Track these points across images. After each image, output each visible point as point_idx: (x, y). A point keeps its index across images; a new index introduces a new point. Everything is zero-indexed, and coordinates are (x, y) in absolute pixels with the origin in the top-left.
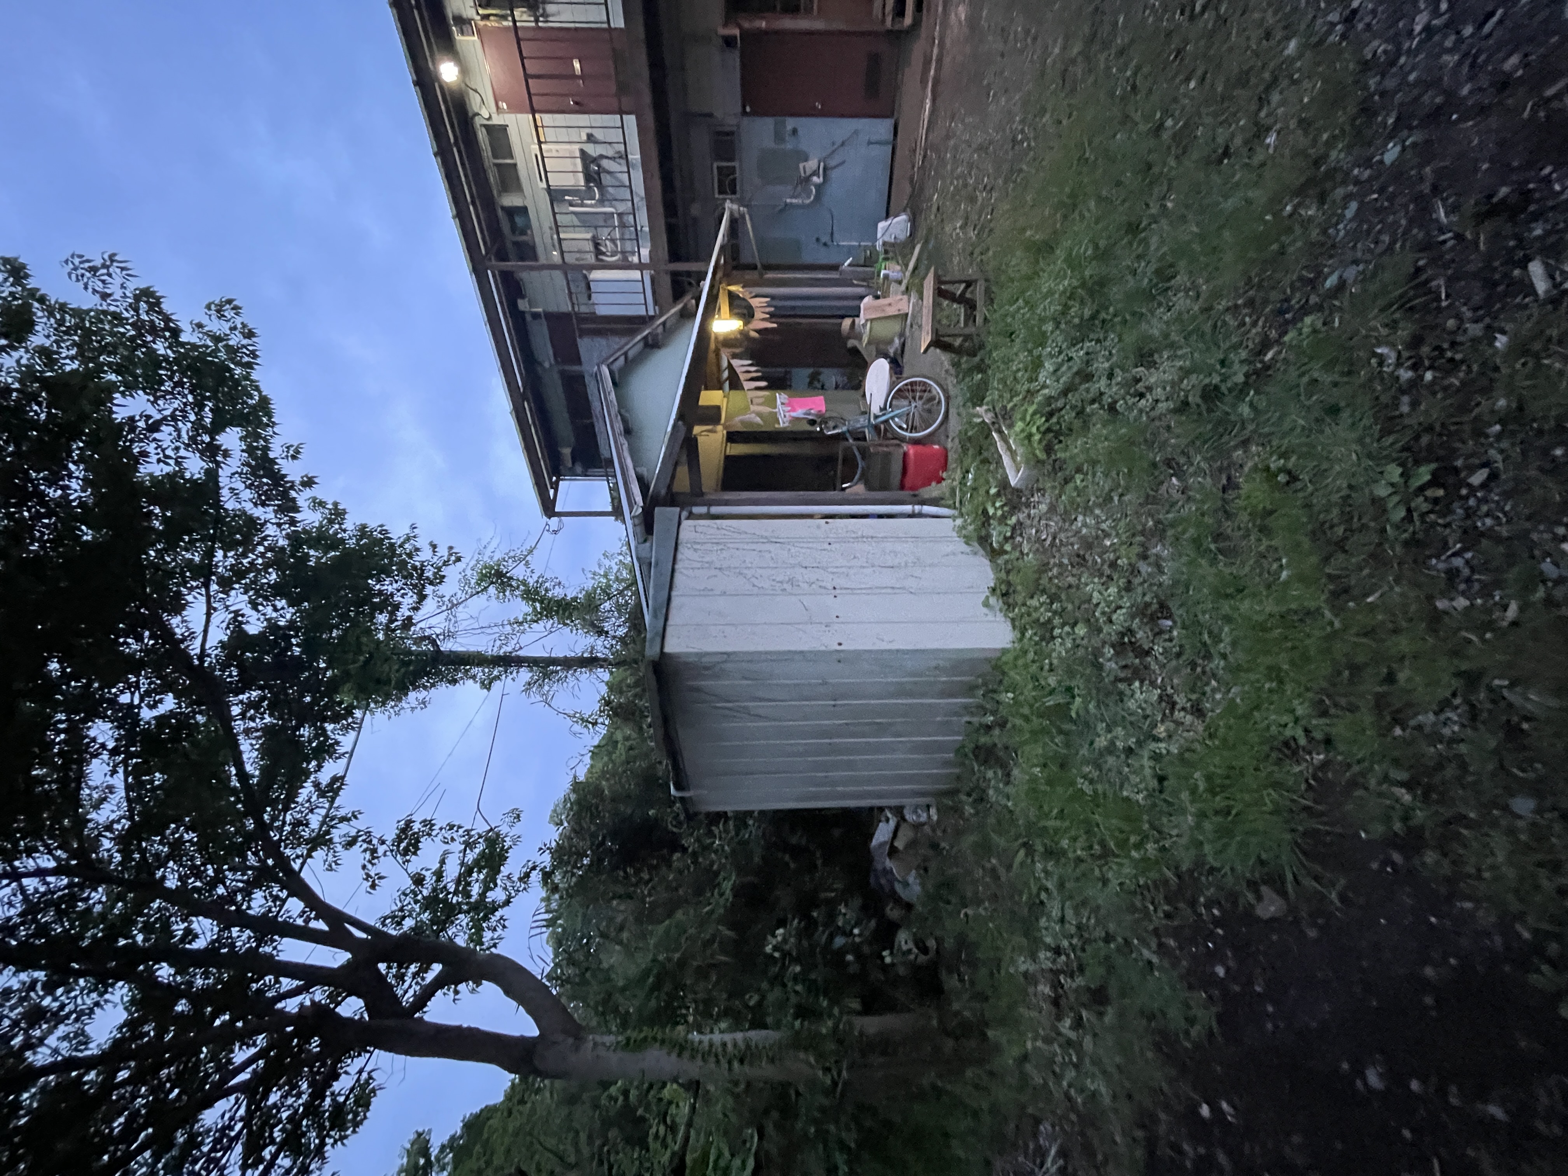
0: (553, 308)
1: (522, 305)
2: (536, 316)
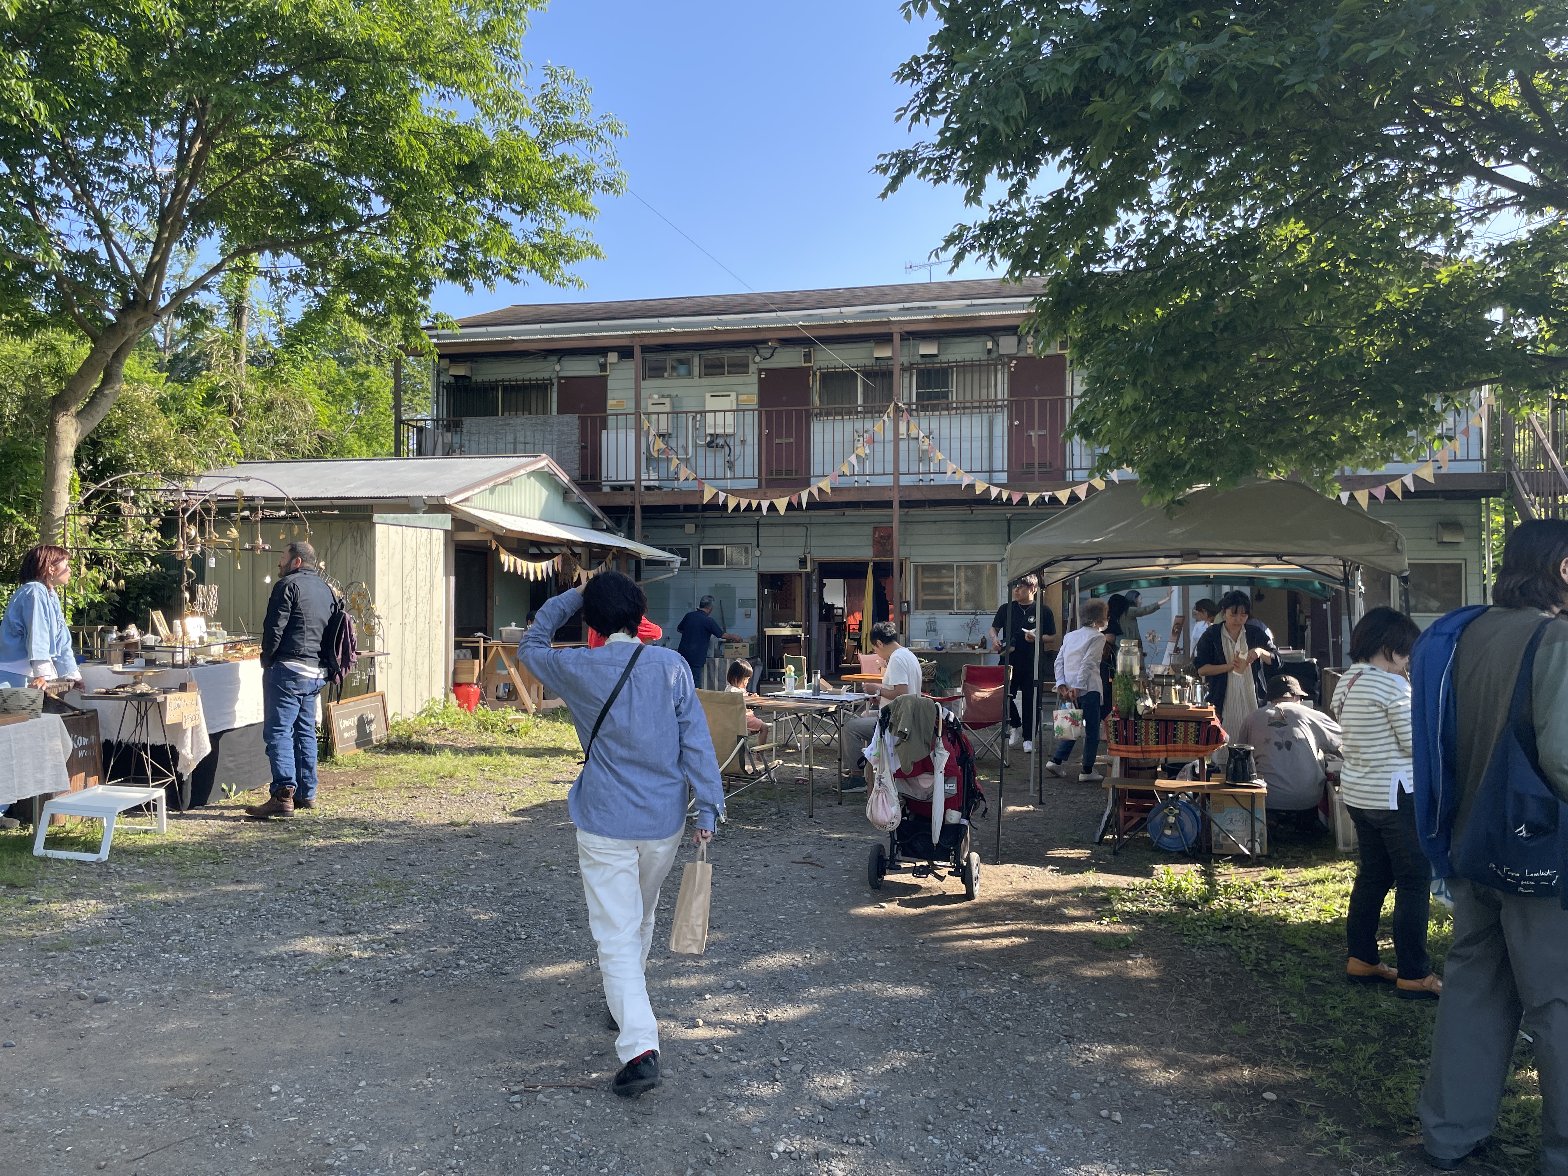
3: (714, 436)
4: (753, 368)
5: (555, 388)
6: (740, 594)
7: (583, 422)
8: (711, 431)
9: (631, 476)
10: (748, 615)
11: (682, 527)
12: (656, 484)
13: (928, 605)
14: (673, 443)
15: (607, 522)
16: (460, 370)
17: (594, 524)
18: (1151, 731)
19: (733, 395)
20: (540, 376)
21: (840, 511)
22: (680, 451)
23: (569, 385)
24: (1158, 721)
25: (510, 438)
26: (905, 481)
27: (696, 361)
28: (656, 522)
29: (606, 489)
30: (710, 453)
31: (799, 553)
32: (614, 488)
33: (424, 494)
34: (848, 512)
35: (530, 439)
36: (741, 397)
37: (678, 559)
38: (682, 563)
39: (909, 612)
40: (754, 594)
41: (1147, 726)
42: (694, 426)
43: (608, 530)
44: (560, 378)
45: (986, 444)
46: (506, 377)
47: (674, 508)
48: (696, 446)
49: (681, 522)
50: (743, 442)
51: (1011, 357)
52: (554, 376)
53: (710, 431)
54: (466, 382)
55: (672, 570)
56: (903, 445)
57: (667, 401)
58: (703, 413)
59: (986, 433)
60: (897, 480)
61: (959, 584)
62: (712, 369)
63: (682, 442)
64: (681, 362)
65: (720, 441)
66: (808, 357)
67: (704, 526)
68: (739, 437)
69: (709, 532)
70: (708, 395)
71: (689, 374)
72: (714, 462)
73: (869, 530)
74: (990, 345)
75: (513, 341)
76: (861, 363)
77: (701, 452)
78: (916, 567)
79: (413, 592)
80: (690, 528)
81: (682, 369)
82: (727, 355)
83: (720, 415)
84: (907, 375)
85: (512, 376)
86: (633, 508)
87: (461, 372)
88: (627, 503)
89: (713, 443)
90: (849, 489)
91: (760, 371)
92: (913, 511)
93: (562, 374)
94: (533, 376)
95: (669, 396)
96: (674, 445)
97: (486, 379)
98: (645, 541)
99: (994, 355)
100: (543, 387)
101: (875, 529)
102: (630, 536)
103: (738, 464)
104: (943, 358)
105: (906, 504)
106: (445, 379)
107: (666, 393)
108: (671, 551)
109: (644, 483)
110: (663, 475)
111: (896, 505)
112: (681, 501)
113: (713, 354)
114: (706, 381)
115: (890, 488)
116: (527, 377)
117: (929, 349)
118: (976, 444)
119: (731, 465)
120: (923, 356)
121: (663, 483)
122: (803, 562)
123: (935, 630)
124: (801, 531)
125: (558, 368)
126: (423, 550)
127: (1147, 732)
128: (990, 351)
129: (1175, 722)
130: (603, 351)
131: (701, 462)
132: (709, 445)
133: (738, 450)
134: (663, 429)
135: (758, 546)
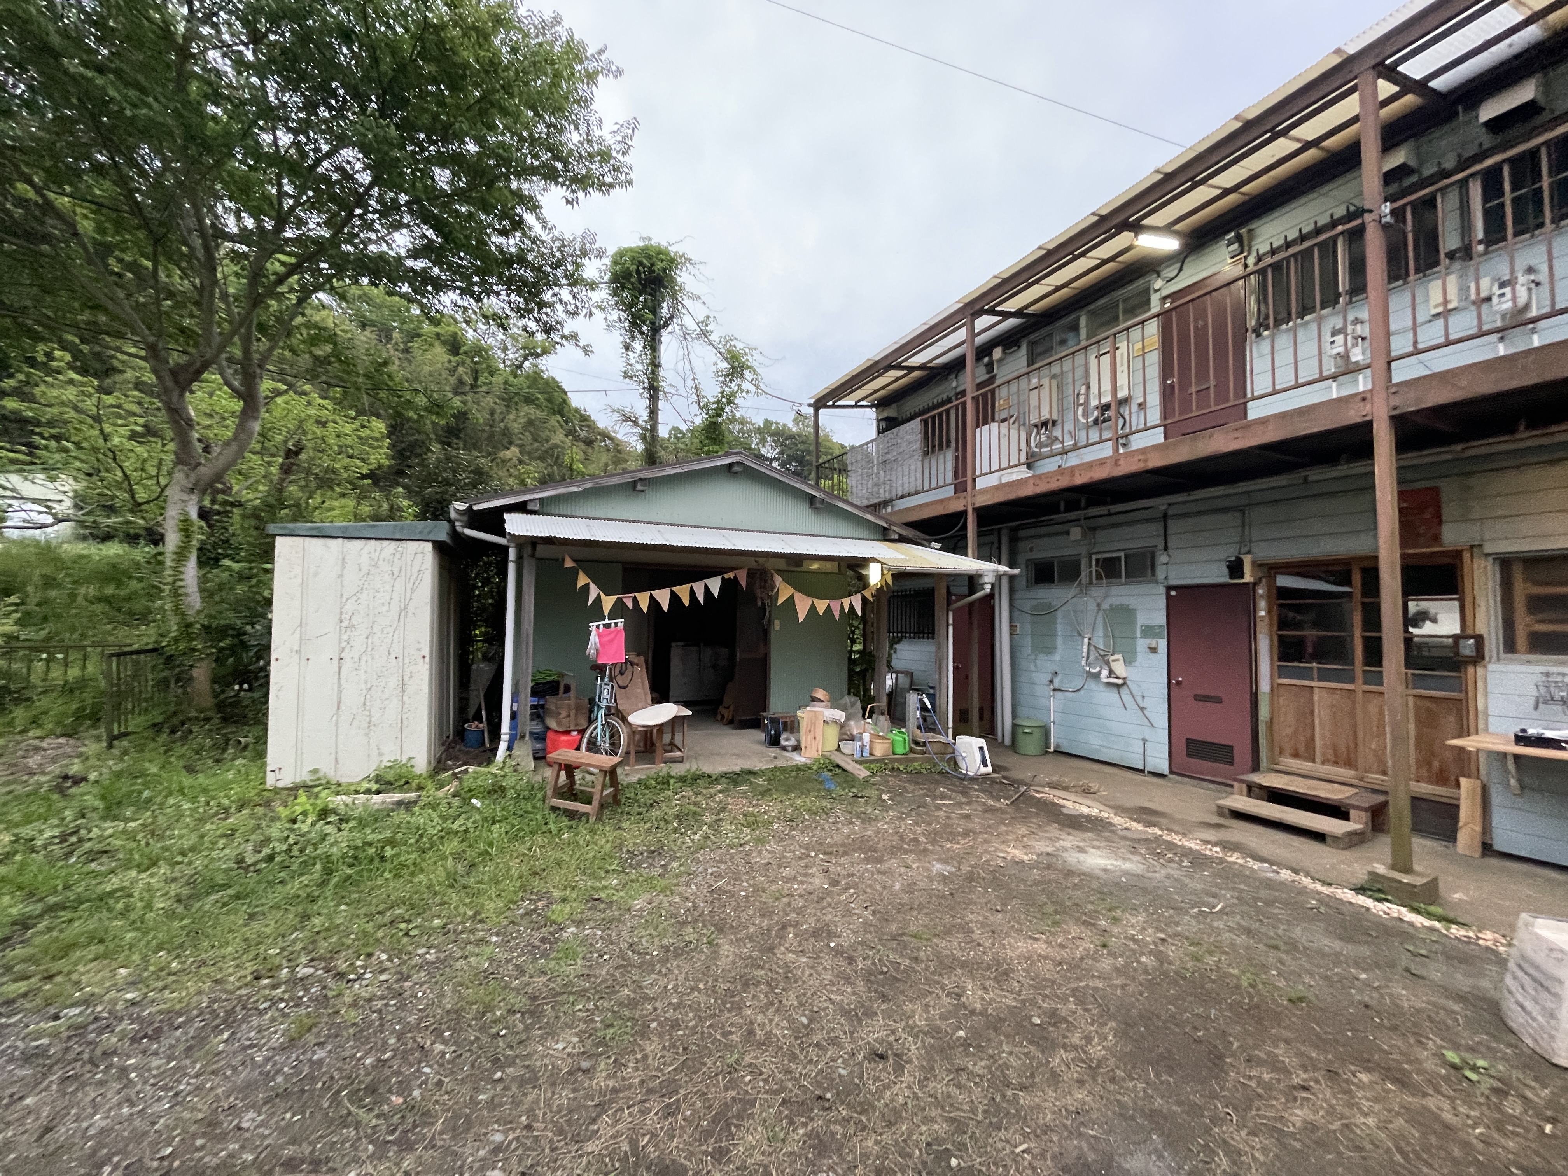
1: (997, 353)
2: (991, 366)
3: (1103, 408)
4: (1156, 299)
6: (1142, 619)
8: (1098, 401)
10: (1153, 650)
11: (1068, 533)
14: (1057, 432)
16: (886, 413)
19: (1124, 346)
20: (942, 397)
22: (1067, 438)
30: (1099, 432)
31: (1230, 553)
34: (1314, 475)
36: (1136, 346)
40: (1160, 619)
44: (957, 394)
48: (1081, 427)
50: (1142, 403)
52: (952, 393)
53: (1095, 401)
57: (1047, 381)
63: (1067, 427)
64: (1068, 328)
65: (1111, 413)
66: (1235, 245)
67: (1094, 529)
68: (1137, 400)
70: (1093, 357)
71: (1076, 338)
77: (1089, 433)
78: (1505, 563)
80: (1076, 533)
81: (1070, 342)
82: (1121, 297)
86: (964, 513)
89: (1102, 417)
91: (1164, 300)
93: (959, 389)
94: (937, 400)
95: (1053, 376)
97: (908, 415)
100: (950, 410)
107: (1048, 373)
113: (1103, 304)
114: (1094, 338)
115: (1363, 400)
116: (933, 402)
117: (1512, 100)
122: (1236, 568)
124: (1235, 518)
125: (955, 384)
130: (988, 350)
132: (1097, 421)
133: (1135, 418)
134: (1045, 415)
135: (1166, 548)
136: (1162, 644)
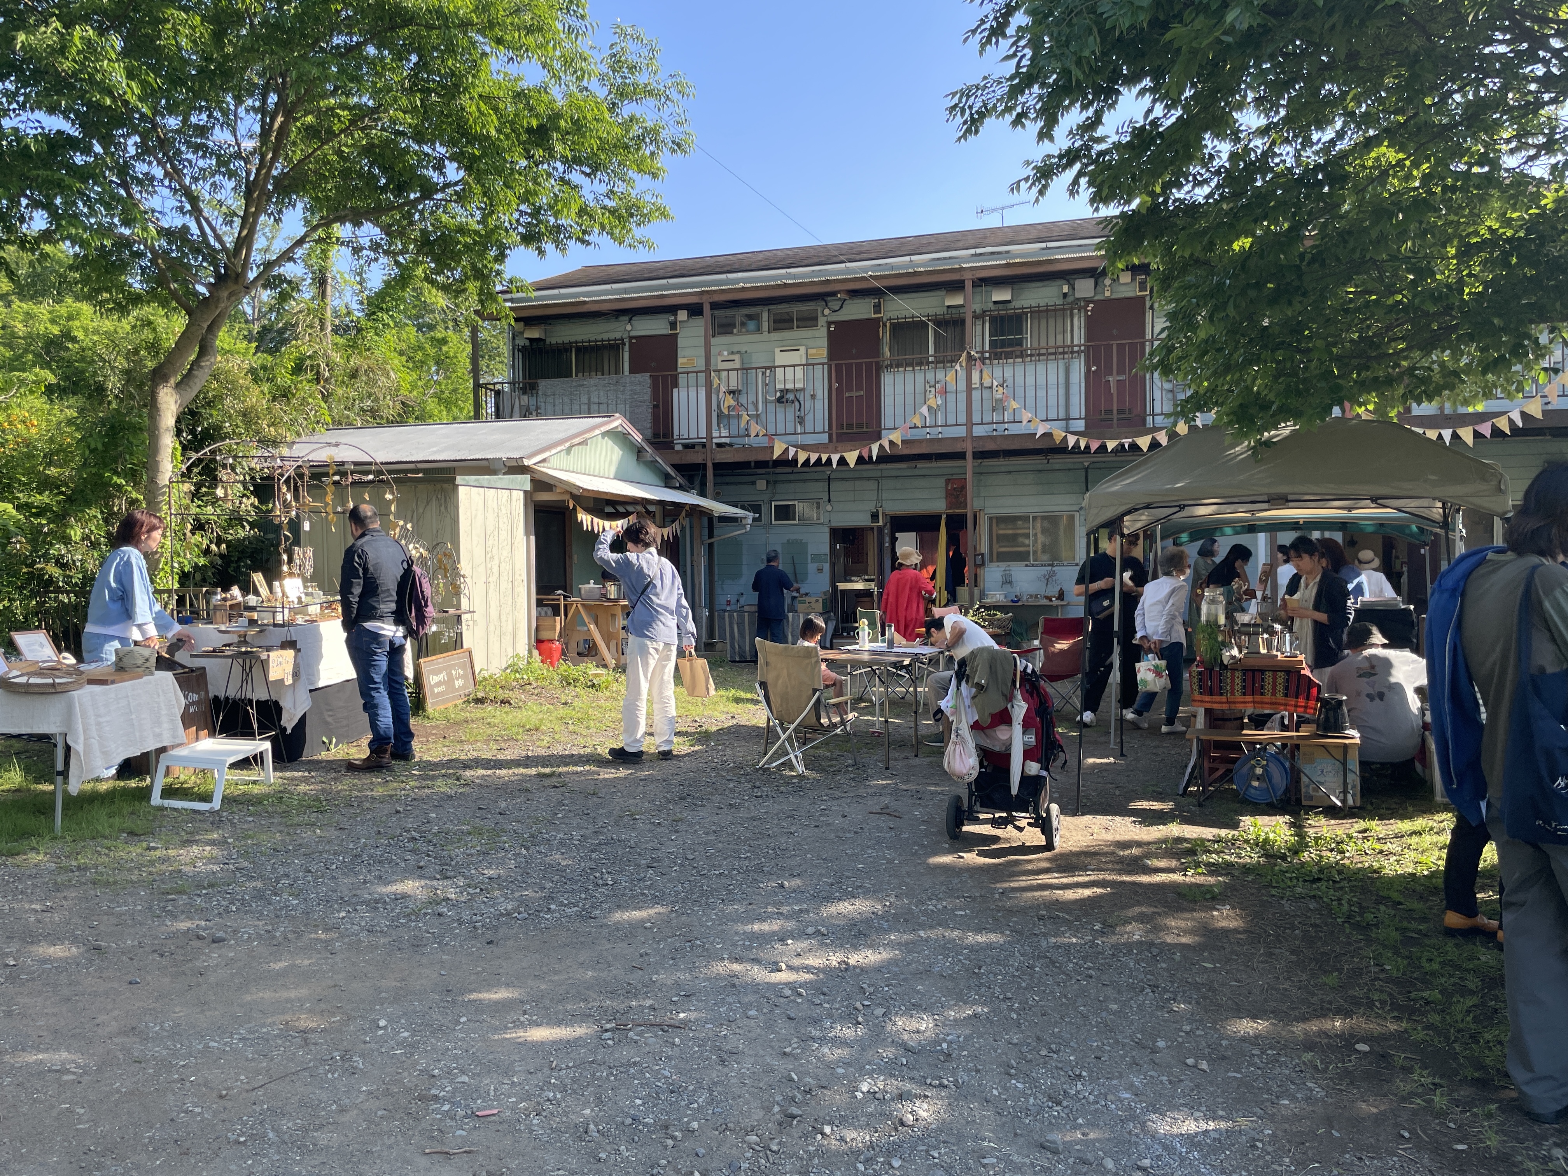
0: (681, 342)
1: (682, 315)
2: (673, 325)
3: (785, 392)
4: (822, 321)
5: (627, 348)
6: (812, 550)
7: (654, 380)
8: (782, 387)
9: (703, 433)
10: (820, 570)
11: (754, 483)
12: (727, 441)
13: (1003, 557)
14: (743, 399)
15: (679, 480)
16: (535, 333)
17: (667, 482)
18: (1237, 681)
19: (803, 349)
20: (612, 336)
21: (912, 464)
22: (751, 407)
23: (640, 344)
24: (1245, 671)
25: (584, 399)
26: (978, 431)
27: (765, 316)
28: (728, 479)
29: (678, 447)
30: (780, 408)
31: (871, 507)
32: (686, 446)
33: (504, 456)
34: (921, 464)
35: (603, 399)
36: (810, 351)
37: (750, 515)
38: (754, 520)
39: (983, 564)
40: (825, 549)
41: (1233, 675)
42: (764, 381)
43: (681, 488)
44: (631, 338)
45: (1062, 391)
46: (579, 338)
47: (745, 465)
48: (766, 402)
49: (752, 478)
50: (813, 397)
51: (1088, 301)
52: (625, 335)
53: (780, 386)
54: (541, 345)
55: (744, 527)
56: (976, 395)
57: (736, 357)
58: (773, 368)
59: (1062, 380)
60: (970, 431)
61: (1035, 535)
62: (781, 323)
63: (752, 398)
64: (750, 317)
65: (791, 396)
66: (877, 308)
67: (775, 482)
68: (809, 392)
69: (780, 487)
70: (777, 350)
71: (759, 330)
72: (784, 417)
73: (941, 482)
74: (1065, 289)
75: (584, 302)
76: (931, 311)
77: (771, 407)
78: (990, 519)
79: (495, 551)
80: (761, 484)
81: (751, 325)
82: (796, 309)
83: (790, 370)
84: (979, 323)
85: (585, 337)
86: (705, 465)
87: (536, 335)
88: (700, 461)
89: (783, 398)
90: (920, 441)
91: (829, 324)
92: (987, 462)
93: (633, 334)
94: (605, 336)
95: (738, 352)
96: (744, 401)
97: (560, 341)
98: (717, 498)
99: (1070, 299)
100: (615, 347)
101: (948, 481)
102: (703, 494)
103: (809, 419)
104: (1017, 304)
105: (980, 455)
106: (520, 342)
107: (735, 350)
108: (743, 508)
109: (715, 441)
110: (734, 432)
111: (969, 456)
112: (752, 457)
113: (783, 308)
114: (776, 336)
115: (963, 439)
116: (599, 338)
117: (1002, 295)
118: (1052, 392)
119: (801, 421)
120: (995, 303)
121: (734, 440)
122: (875, 516)
123: (1010, 583)
124: (873, 485)
125: (629, 327)
126: (504, 511)
127: (1233, 680)
128: (1065, 295)
129: (1263, 672)
130: (672, 309)
131: (771, 417)
132: (779, 400)
133: (808, 404)
134: (733, 386)
135: (829, 501)
136: (827, 567)
